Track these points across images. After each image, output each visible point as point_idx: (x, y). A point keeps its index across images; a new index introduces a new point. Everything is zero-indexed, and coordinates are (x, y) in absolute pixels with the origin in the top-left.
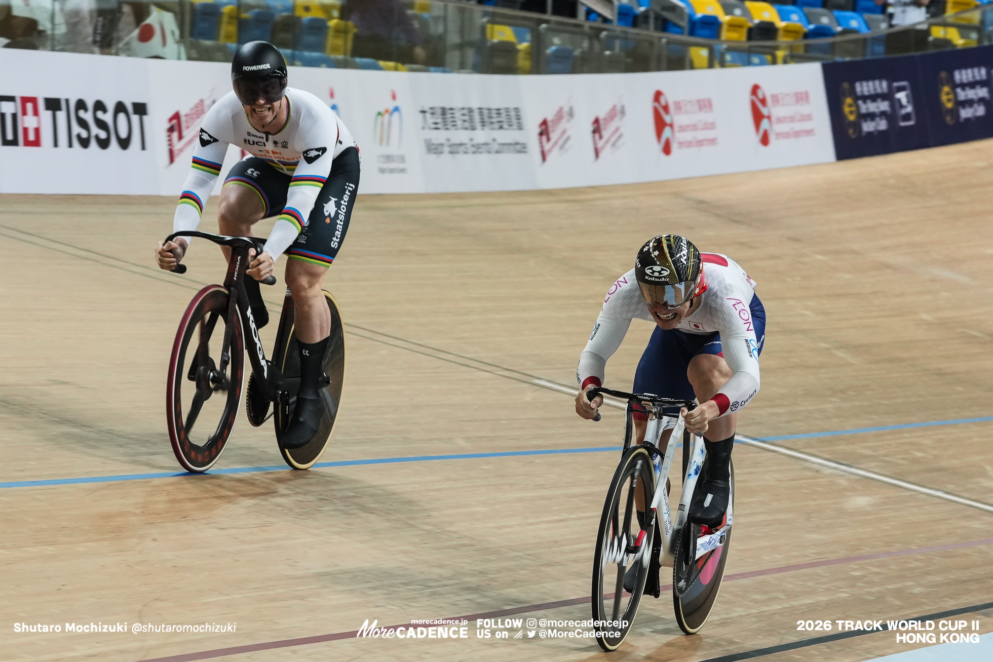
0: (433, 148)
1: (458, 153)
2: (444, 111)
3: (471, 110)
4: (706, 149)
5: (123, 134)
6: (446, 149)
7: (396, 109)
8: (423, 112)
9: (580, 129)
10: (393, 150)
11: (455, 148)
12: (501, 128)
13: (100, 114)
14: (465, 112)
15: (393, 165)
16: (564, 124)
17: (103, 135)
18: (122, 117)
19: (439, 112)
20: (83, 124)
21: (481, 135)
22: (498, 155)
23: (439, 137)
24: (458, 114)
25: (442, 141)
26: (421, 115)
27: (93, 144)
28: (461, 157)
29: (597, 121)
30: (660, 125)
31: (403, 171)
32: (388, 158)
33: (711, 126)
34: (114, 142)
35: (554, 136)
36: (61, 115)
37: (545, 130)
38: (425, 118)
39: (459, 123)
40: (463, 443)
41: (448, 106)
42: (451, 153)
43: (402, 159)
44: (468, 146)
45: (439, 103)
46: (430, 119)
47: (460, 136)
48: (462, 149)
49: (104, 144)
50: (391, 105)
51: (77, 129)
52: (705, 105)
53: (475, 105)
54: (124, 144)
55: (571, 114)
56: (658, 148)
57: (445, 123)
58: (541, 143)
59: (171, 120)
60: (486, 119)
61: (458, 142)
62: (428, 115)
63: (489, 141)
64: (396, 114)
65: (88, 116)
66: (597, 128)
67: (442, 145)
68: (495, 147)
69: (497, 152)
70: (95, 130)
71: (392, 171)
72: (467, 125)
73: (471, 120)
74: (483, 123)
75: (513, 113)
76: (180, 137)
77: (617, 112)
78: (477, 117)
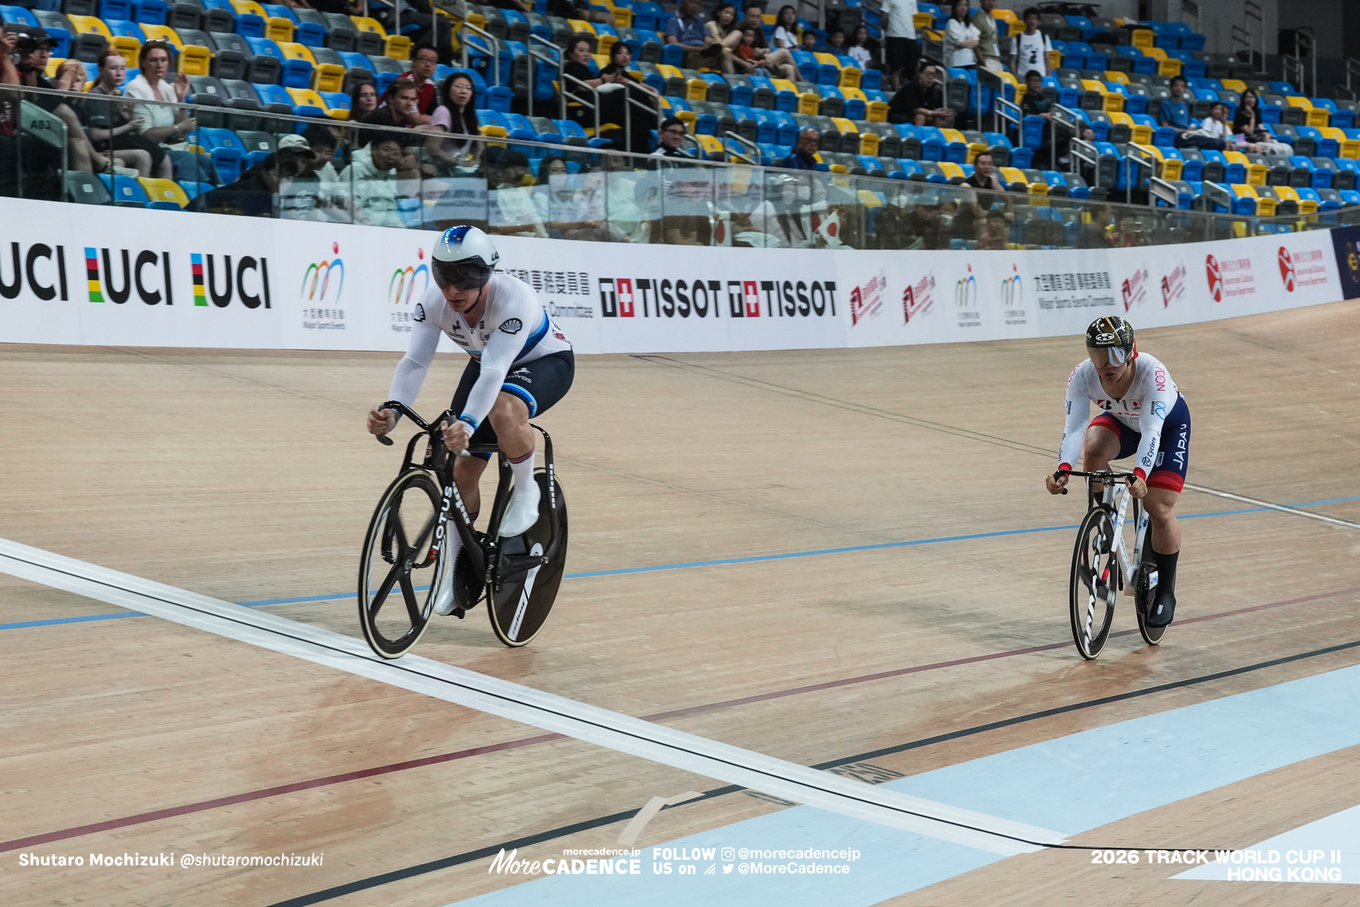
0: (1045, 305)
1: (1063, 307)
2: (1052, 277)
3: (1072, 276)
4: (1247, 296)
5: (819, 305)
6: (1055, 305)
7: (1017, 277)
8: (1037, 278)
9: (1154, 285)
10: (1016, 307)
11: (1061, 304)
12: (1094, 287)
13: (802, 291)
14: (1068, 277)
15: (1016, 318)
16: (1141, 283)
17: (804, 306)
18: (817, 292)
19: (1049, 278)
20: (789, 298)
21: (1080, 294)
22: (1093, 307)
23: (1049, 296)
24: (1062, 279)
25: (1052, 299)
26: (1035, 280)
27: (798, 313)
28: (1066, 310)
29: (1165, 279)
30: (1212, 280)
31: (1024, 322)
32: (1013, 313)
33: (1250, 279)
34: (812, 311)
35: (1133, 292)
36: (774, 293)
37: (1127, 287)
38: (1038, 283)
39: (1064, 286)
40: (1068, 518)
41: (1055, 273)
42: (1058, 307)
43: (1023, 313)
44: (1071, 302)
45: (1048, 272)
46: (1042, 284)
47: (1065, 295)
48: (1067, 304)
49: (805, 313)
50: (1013, 275)
51: (785, 303)
52: (1245, 264)
53: (1075, 272)
54: (820, 312)
55: (1146, 275)
56: (1211, 297)
57: (1053, 286)
58: (1124, 297)
59: (853, 293)
60: (1083, 282)
61: (1063, 299)
62: (1040, 281)
63: (1086, 297)
64: (1017, 281)
65: (793, 293)
66: (1165, 285)
67: (1052, 302)
68: (1091, 301)
69: (1092, 305)
70: (798, 303)
71: (1015, 322)
72: (1069, 286)
73: (1072, 282)
74: (1081, 285)
75: (1102, 276)
76: (860, 305)
77: (1179, 272)
78: (1076, 281)
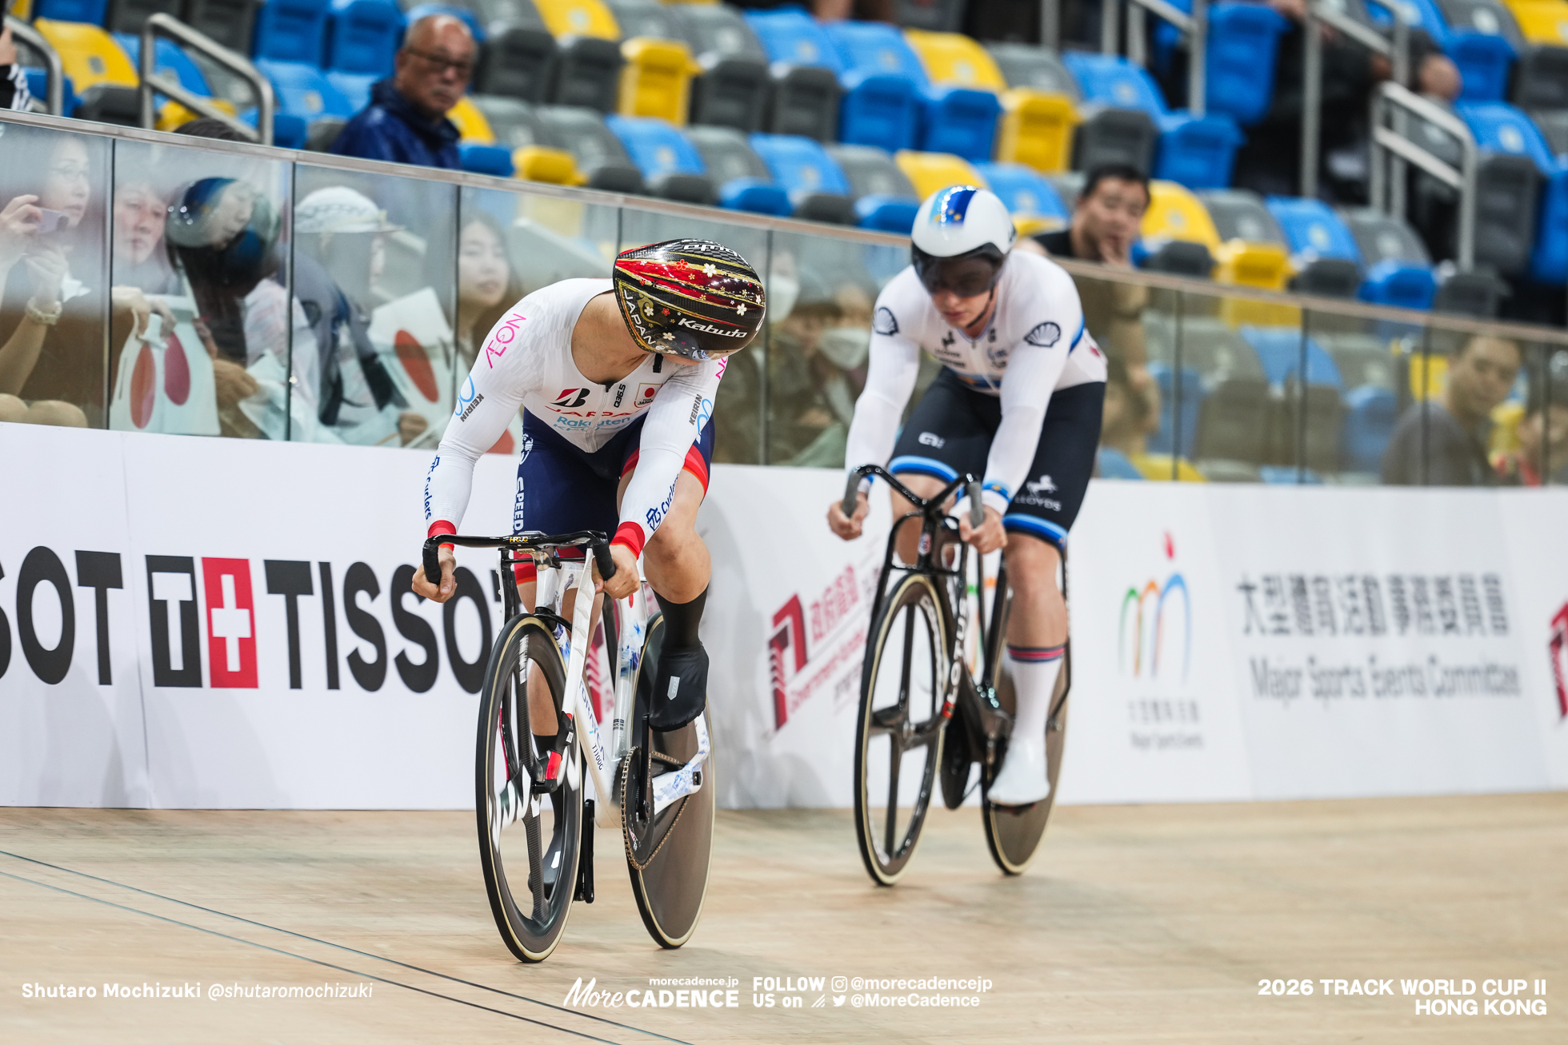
0: (1272, 683)
1: (1338, 693)
2: (1300, 586)
3: (1370, 583)
5: (472, 653)
6: (1307, 684)
7: (1176, 581)
8: (1247, 588)
10: (1169, 687)
11: (1330, 683)
12: (1450, 627)
13: (410, 603)
14: (1356, 586)
15: (1167, 728)
17: (417, 656)
18: (467, 607)
19: (1288, 587)
20: (366, 626)
21: (1398, 648)
22: (1445, 700)
23: (1289, 651)
24: (1336, 594)
25: (1300, 663)
26: (1241, 596)
27: (393, 678)
28: (1346, 704)
31: (1193, 741)
32: (1157, 709)
34: (445, 674)
36: (310, 606)
37: (1565, 632)
38: (1250, 602)
39: (1341, 617)
41: (1310, 572)
42: (1318, 693)
43: (1192, 711)
44: (1367, 677)
45: (1287, 566)
46: (1264, 608)
47: (1343, 649)
48: (1348, 684)
49: (420, 679)
50: (1162, 571)
51: (349, 641)
53: (1382, 571)
54: (474, 677)
57: (1303, 616)
58: (1557, 667)
60: (1411, 606)
61: (1338, 664)
62: (1259, 597)
63: (1420, 663)
64: (1176, 594)
65: (380, 608)
67: (1298, 674)
68: (1436, 678)
69: (1440, 691)
70: (397, 644)
71: (1165, 742)
72: (1360, 621)
73: (1372, 608)
74: (1403, 617)
75: (1480, 590)
78: (1387, 601)
